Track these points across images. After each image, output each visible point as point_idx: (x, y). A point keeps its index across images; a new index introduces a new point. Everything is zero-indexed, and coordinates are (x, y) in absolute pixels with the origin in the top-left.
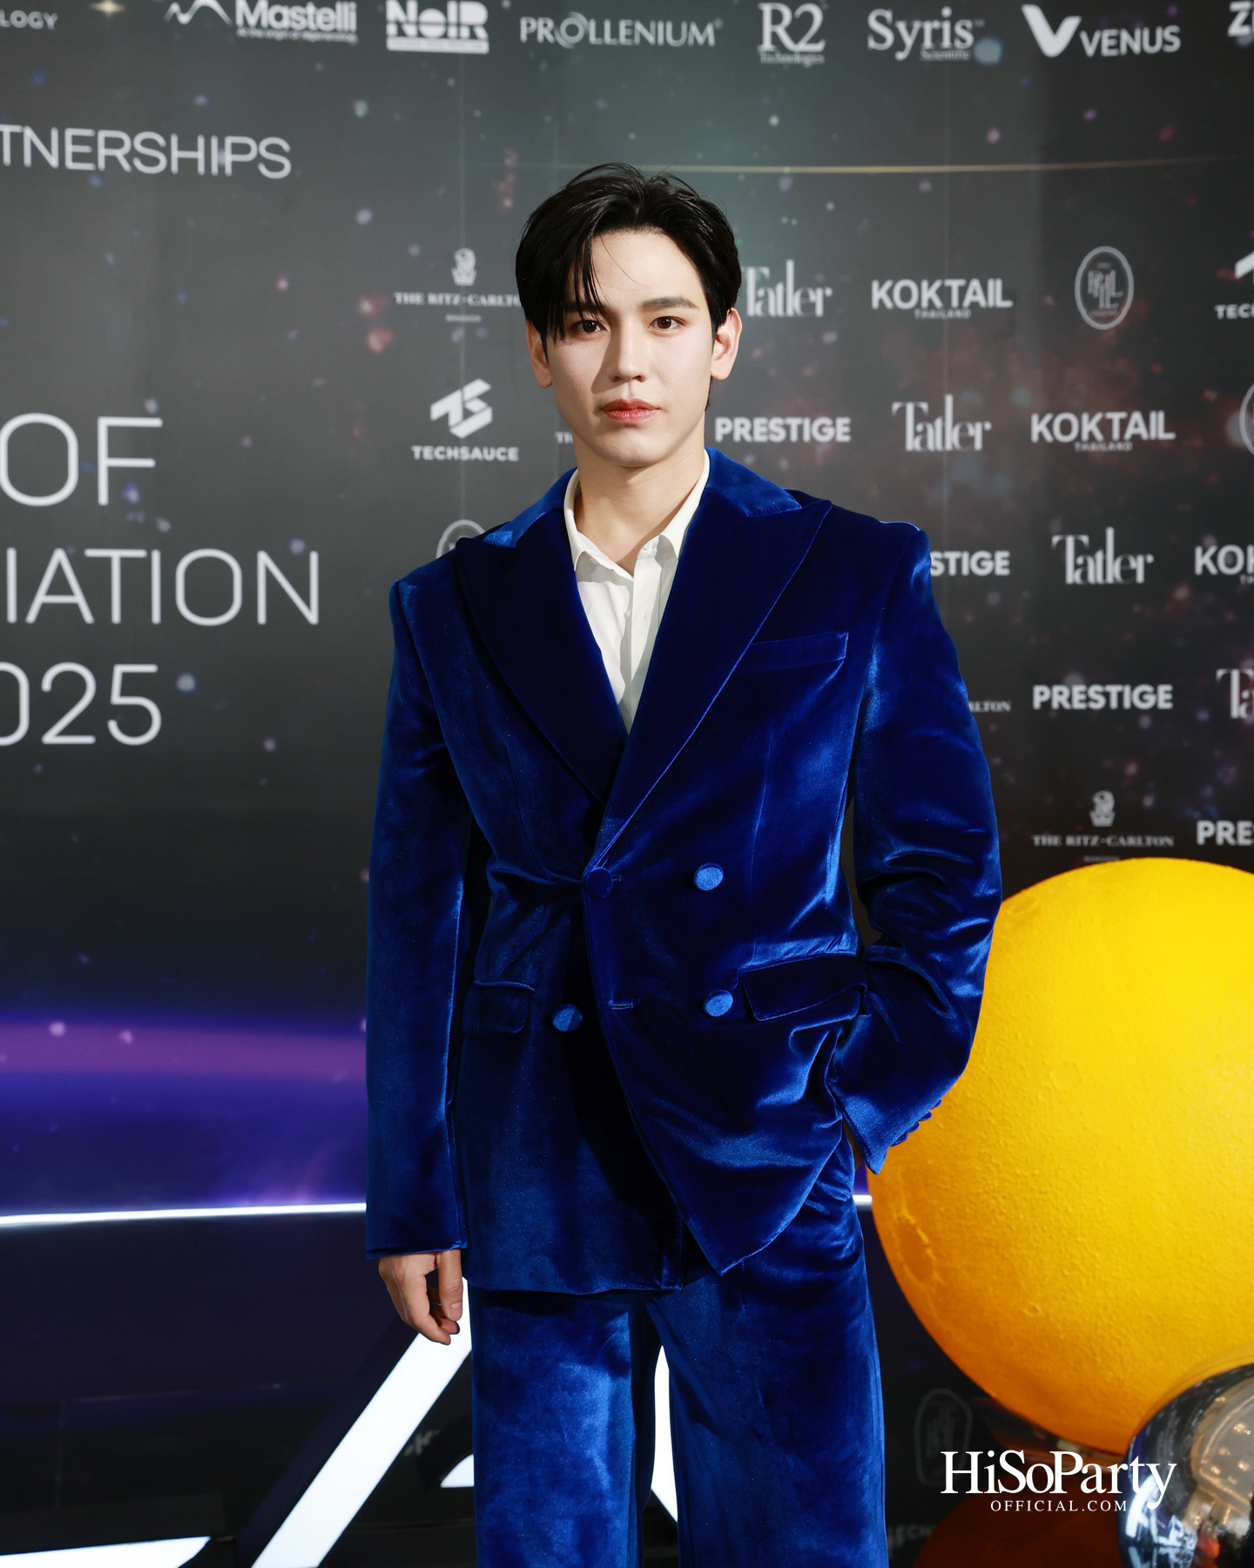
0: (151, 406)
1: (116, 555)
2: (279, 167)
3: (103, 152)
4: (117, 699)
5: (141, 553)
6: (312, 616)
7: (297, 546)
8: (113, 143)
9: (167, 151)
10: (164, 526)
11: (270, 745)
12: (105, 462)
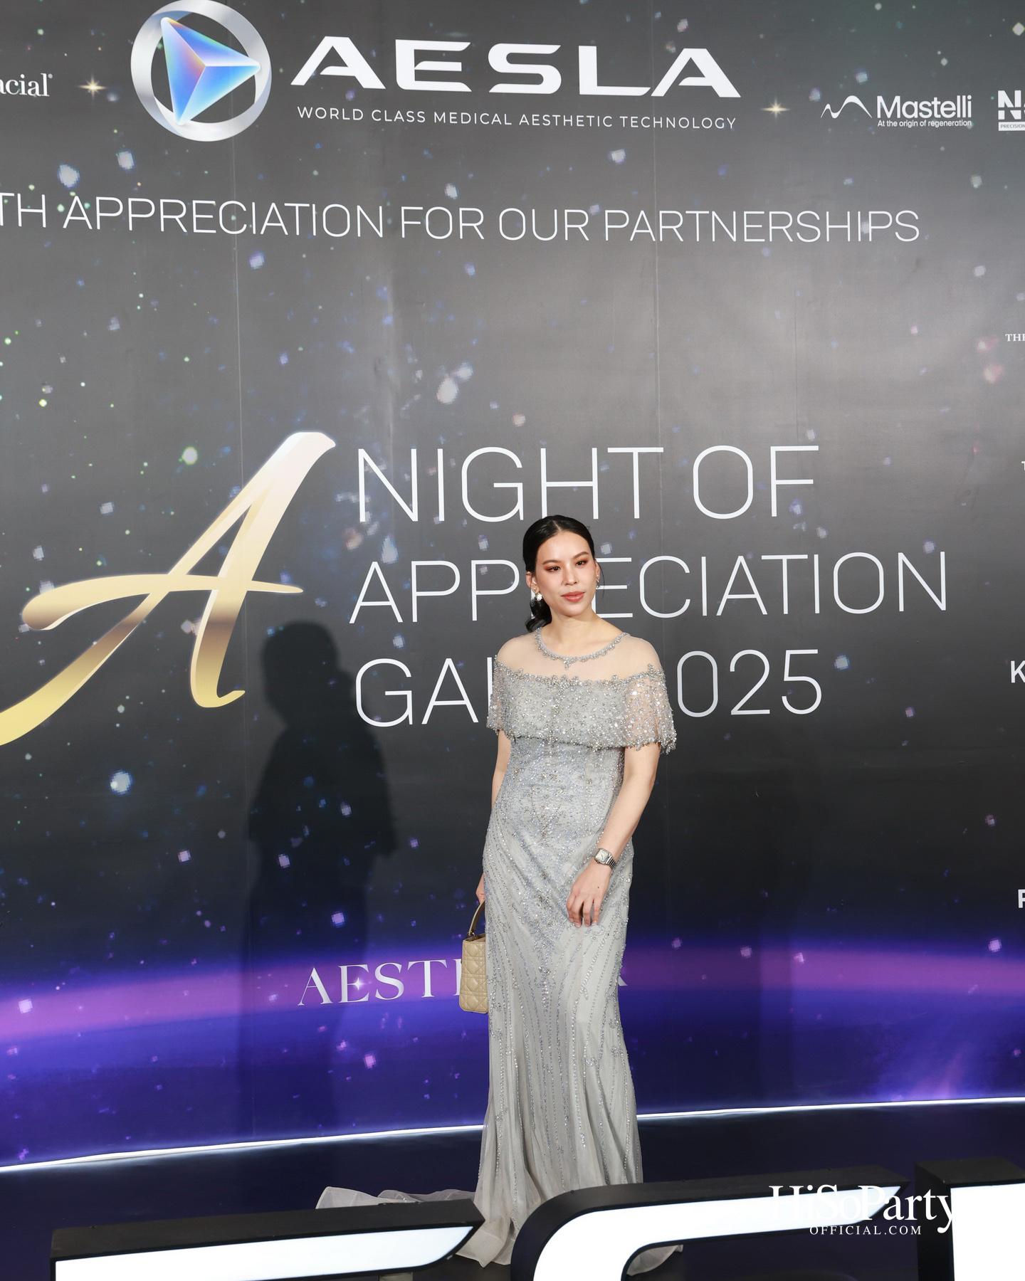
0: (811, 435)
1: (785, 558)
2: (911, 233)
3: (771, 228)
4: (787, 678)
5: (805, 557)
6: (943, 606)
7: (929, 547)
8: (780, 220)
9: (822, 225)
10: (822, 533)
11: (910, 713)
12: (775, 482)
